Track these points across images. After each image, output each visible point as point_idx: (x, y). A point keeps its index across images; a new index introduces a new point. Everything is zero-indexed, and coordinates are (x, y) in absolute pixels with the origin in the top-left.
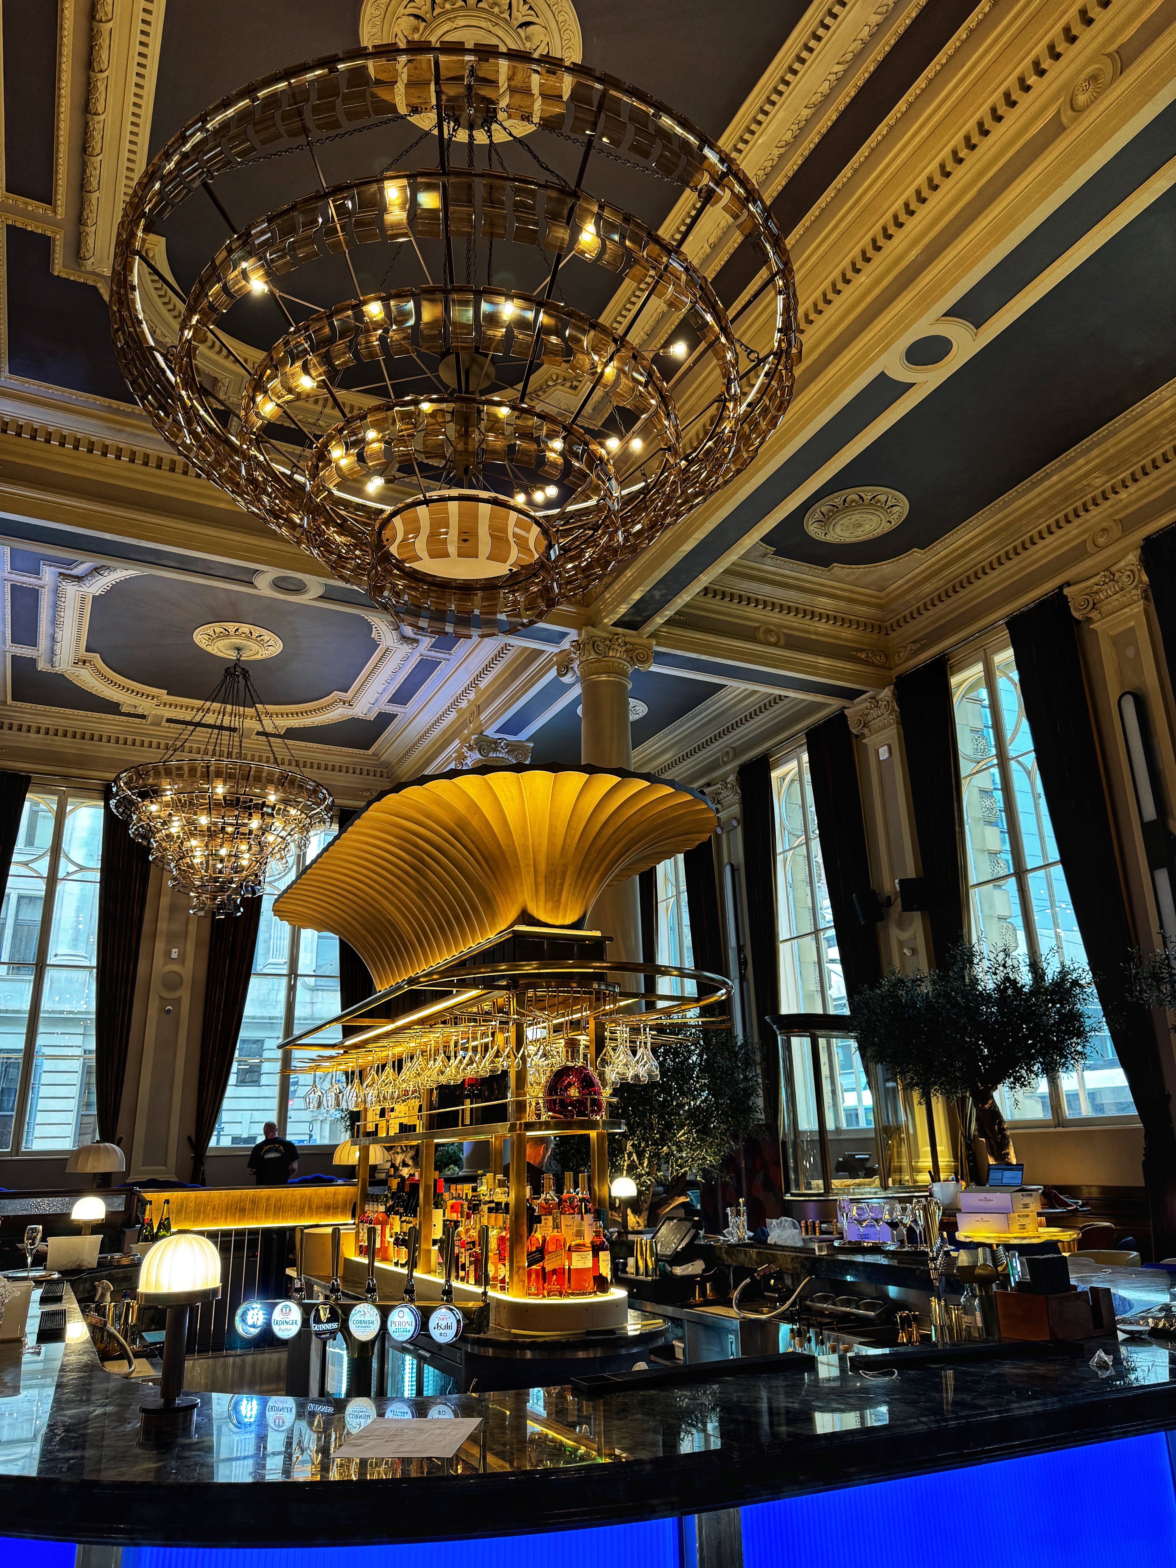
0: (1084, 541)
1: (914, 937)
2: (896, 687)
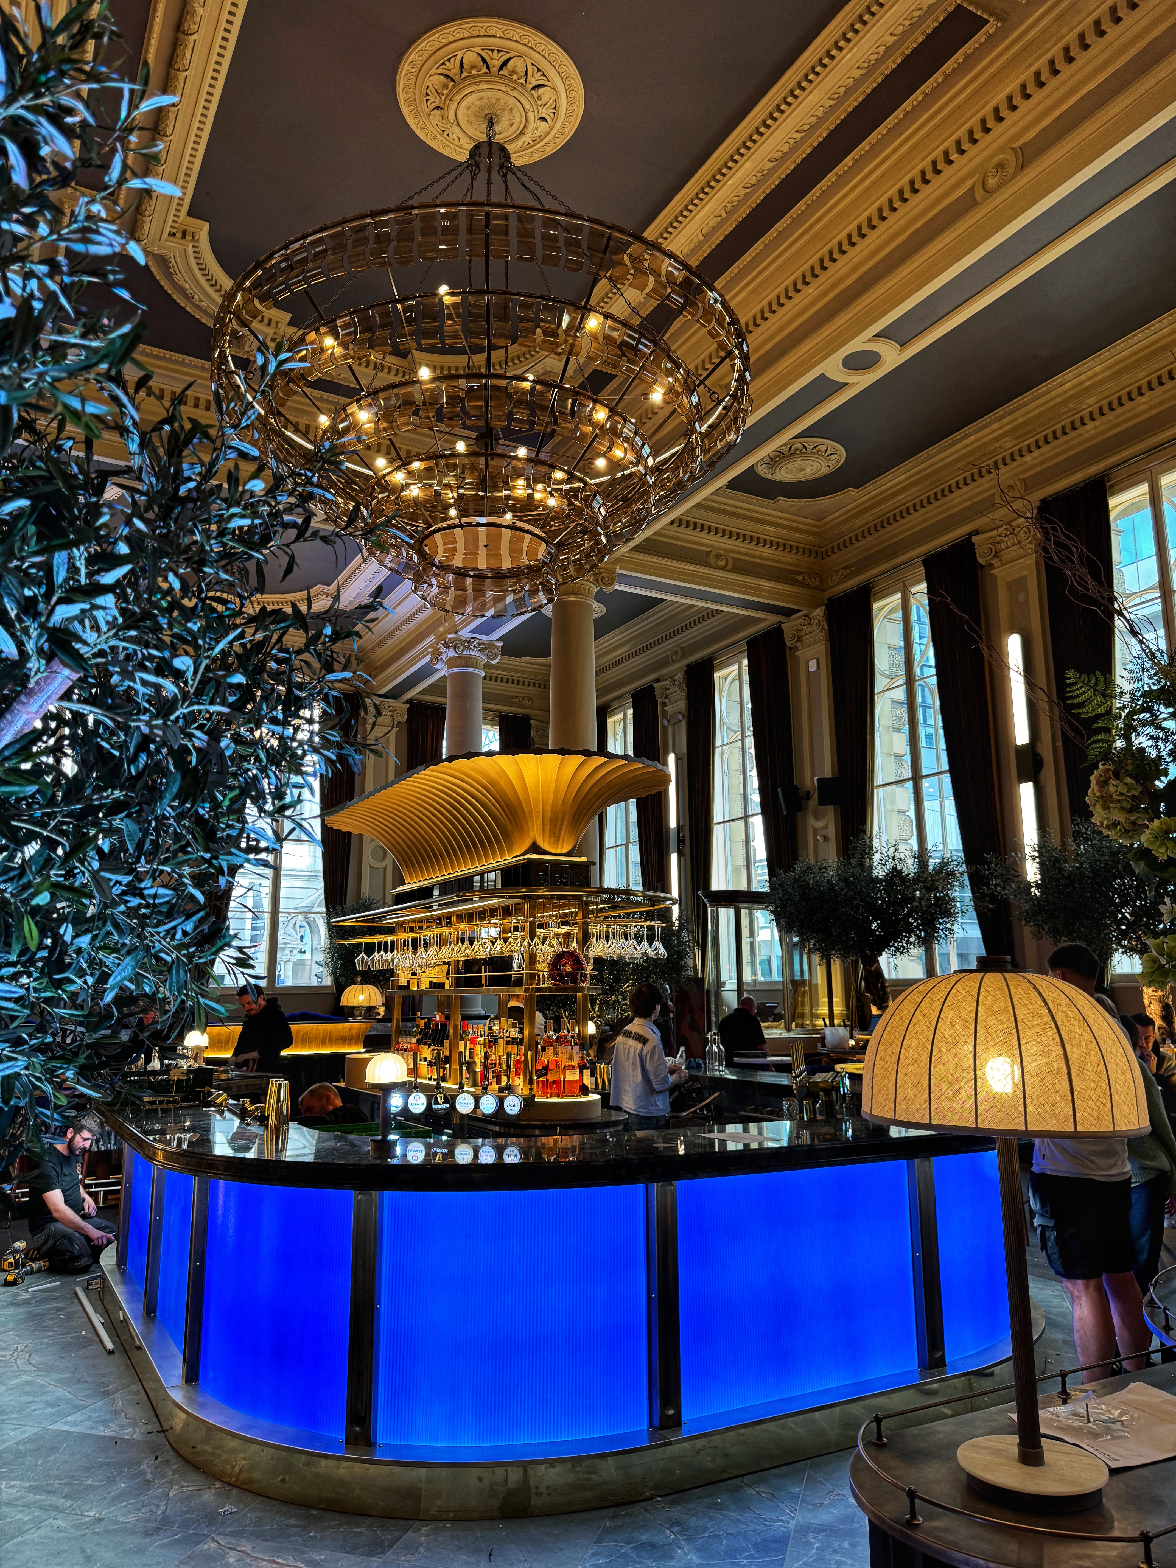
0: (994, 495)
1: (826, 827)
2: (827, 608)
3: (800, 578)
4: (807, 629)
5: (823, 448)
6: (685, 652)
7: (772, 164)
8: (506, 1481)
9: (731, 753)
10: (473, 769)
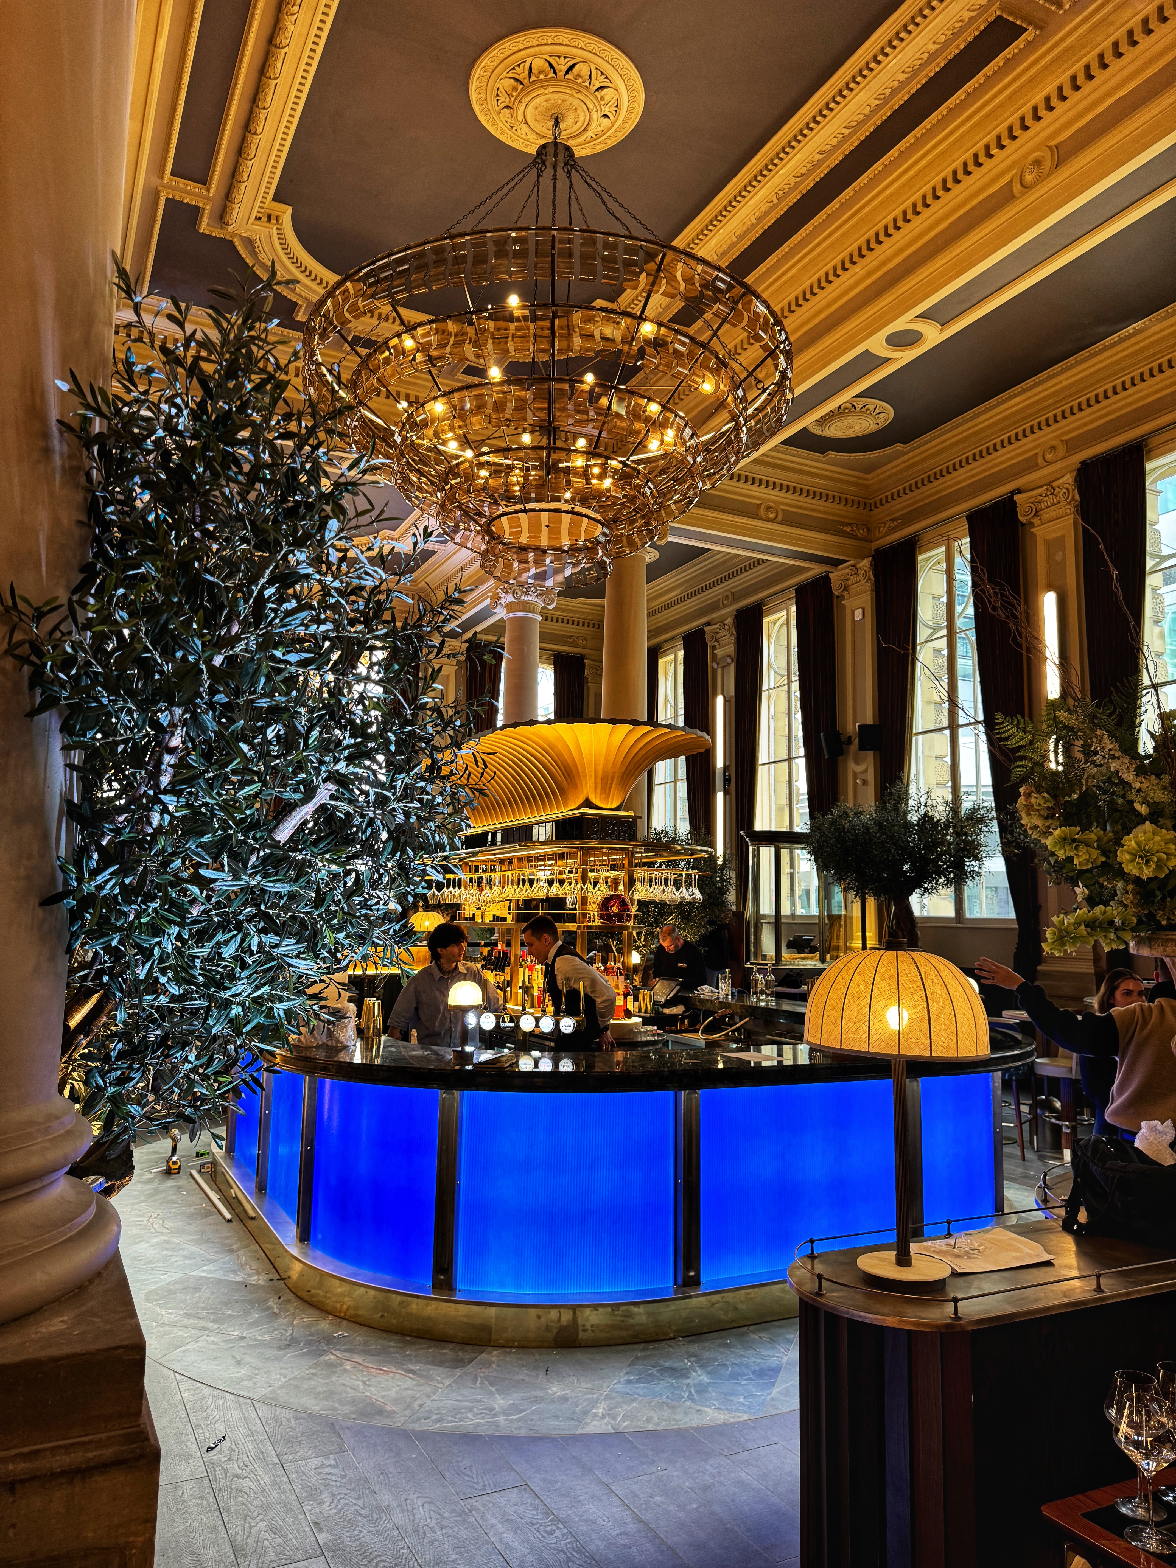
0: (1036, 454)
1: (866, 771)
2: (874, 559)
3: (848, 529)
4: (854, 579)
5: (872, 407)
6: (736, 596)
7: (821, 157)
8: (559, 1319)
9: (778, 696)
10: (533, 734)
